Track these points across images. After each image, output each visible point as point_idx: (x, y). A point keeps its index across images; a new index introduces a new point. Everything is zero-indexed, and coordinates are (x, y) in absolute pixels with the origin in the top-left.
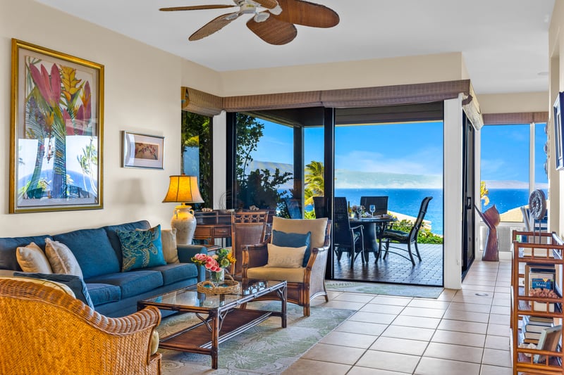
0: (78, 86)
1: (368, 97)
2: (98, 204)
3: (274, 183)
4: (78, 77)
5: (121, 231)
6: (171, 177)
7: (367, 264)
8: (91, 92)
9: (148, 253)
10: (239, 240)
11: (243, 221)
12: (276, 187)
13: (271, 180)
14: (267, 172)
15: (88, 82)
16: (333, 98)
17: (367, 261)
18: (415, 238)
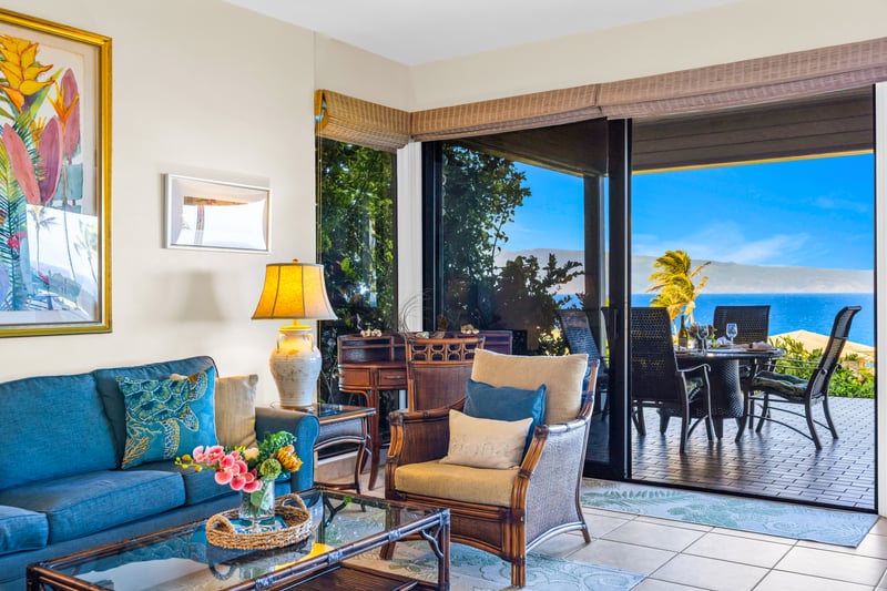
0: (43, 78)
1: (698, 90)
2: (101, 323)
3: (548, 282)
4: (43, 58)
5: (127, 380)
6: (268, 266)
7: (719, 444)
8: (80, 89)
9: (178, 429)
10: (422, 396)
11: (429, 357)
12: (551, 290)
13: (542, 275)
14: (533, 261)
15: (69, 70)
16: (622, 98)
17: (720, 435)
18: (824, 391)
